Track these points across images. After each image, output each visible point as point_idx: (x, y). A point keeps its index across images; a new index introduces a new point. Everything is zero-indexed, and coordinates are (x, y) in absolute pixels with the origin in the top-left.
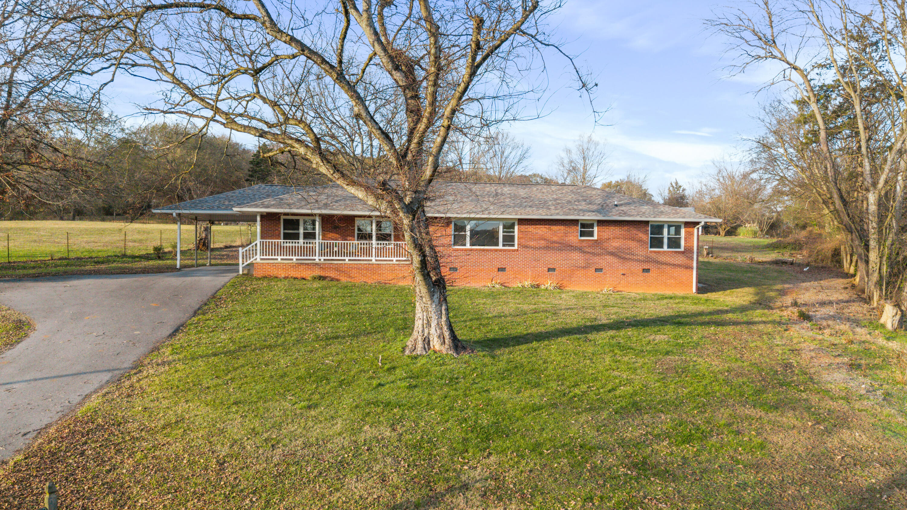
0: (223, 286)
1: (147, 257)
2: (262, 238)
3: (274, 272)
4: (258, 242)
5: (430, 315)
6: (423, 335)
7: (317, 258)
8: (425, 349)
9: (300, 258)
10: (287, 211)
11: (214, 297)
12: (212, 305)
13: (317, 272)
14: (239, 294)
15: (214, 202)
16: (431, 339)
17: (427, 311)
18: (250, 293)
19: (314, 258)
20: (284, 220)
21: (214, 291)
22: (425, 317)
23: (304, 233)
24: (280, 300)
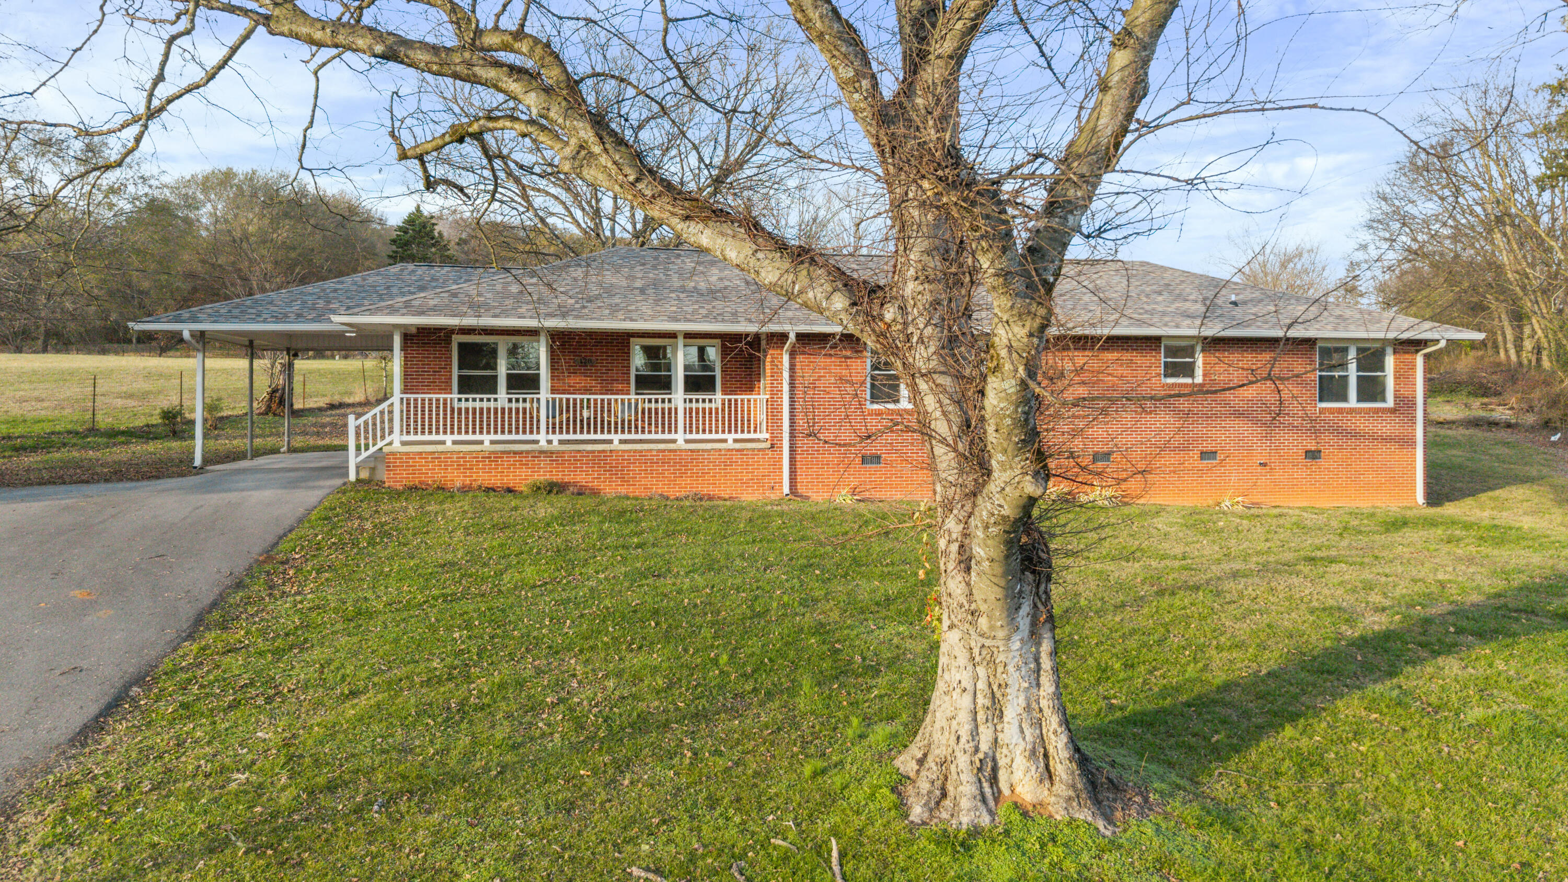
0: (300, 521)
1: (145, 434)
2: (406, 389)
3: (434, 475)
4: (396, 399)
5: (1001, 678)
6: (977, 750)
7: (542, 437)
8: (984, 800)
9: (499, 437)
10: (469, 321)
11: (269, 558)
12: (258, 588)
13: (543, 475)
14: (340, 546)
15: (289, 304)
16: (1002, 762)
17: (991, 662)
18: (372, 543)
19: (534, 437)
20: (461, 346)
21: (271, 539)
22: (981, 685)
23: (510, 377)
24: (452, 564)
